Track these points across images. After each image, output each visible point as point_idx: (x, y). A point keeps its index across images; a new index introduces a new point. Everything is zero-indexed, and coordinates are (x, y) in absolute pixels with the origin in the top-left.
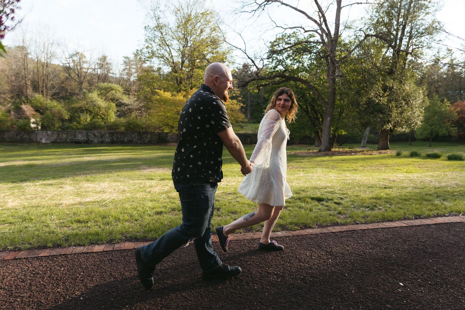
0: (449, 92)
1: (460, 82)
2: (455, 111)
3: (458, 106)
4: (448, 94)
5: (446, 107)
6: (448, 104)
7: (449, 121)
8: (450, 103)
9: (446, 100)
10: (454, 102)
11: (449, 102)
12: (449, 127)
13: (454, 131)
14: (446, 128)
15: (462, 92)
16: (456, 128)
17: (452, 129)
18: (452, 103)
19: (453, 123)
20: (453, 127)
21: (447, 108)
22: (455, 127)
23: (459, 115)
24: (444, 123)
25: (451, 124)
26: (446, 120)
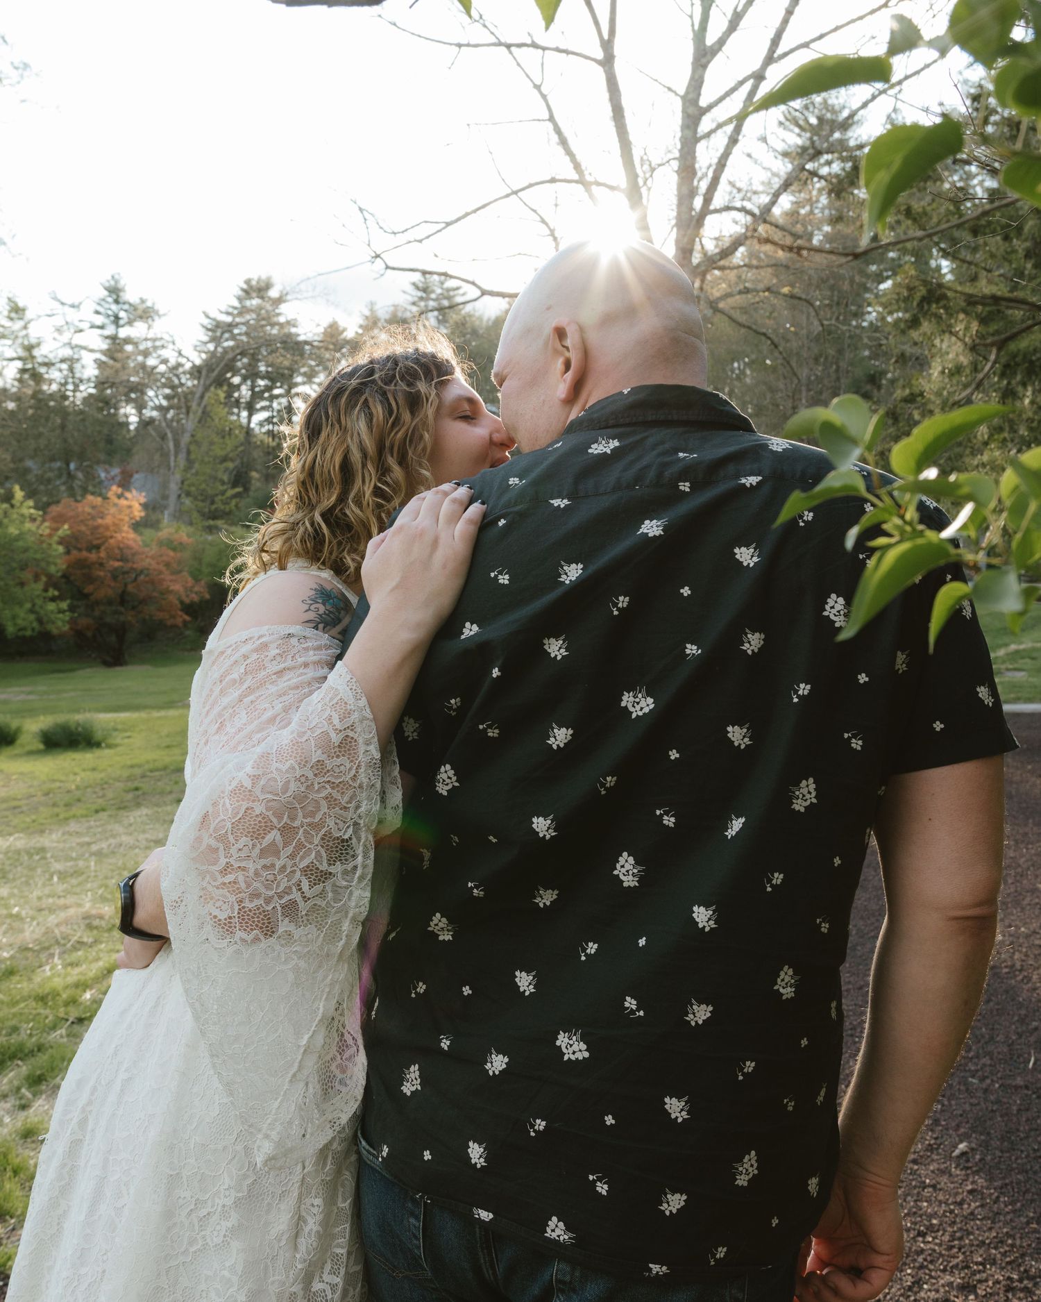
0: (29, 463)
1: (63, 427)
2: (56, 538)
3: (60, 519)
4: (27, 471)
5: (22, 522)
6: (28, 508)
7: (37, 578)
8: (36, 507)
9: (19, 494)
10: (49, 504)
11: (31, 503)
12: (39, 602)
13: (59, 615)
14: (28, 605)
15: (72, 466)
16: (64, 605)
17: (52, 606)
18: (43, 507)
19: (52, 582)
20: (53, 599)
21: (28, 525)
22: (61, 598)
23: (68, 552)
24: (22, 584)
25: (46, 590)
26: (27, 575)
